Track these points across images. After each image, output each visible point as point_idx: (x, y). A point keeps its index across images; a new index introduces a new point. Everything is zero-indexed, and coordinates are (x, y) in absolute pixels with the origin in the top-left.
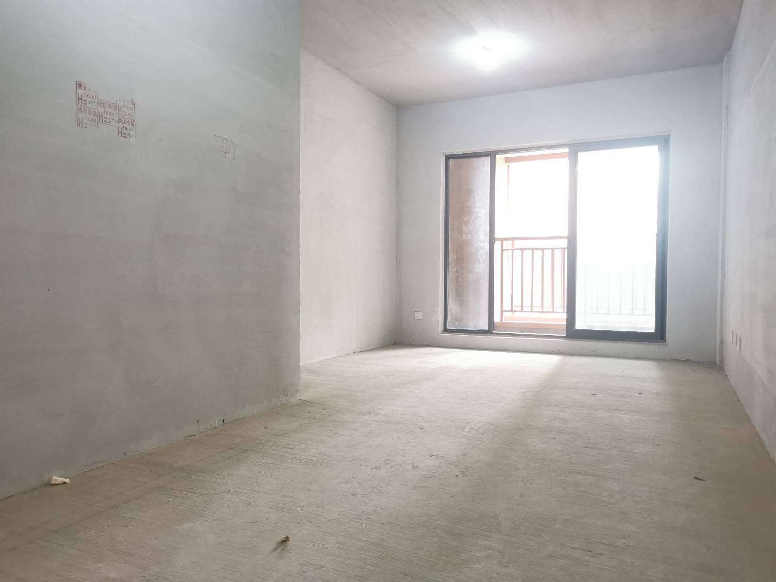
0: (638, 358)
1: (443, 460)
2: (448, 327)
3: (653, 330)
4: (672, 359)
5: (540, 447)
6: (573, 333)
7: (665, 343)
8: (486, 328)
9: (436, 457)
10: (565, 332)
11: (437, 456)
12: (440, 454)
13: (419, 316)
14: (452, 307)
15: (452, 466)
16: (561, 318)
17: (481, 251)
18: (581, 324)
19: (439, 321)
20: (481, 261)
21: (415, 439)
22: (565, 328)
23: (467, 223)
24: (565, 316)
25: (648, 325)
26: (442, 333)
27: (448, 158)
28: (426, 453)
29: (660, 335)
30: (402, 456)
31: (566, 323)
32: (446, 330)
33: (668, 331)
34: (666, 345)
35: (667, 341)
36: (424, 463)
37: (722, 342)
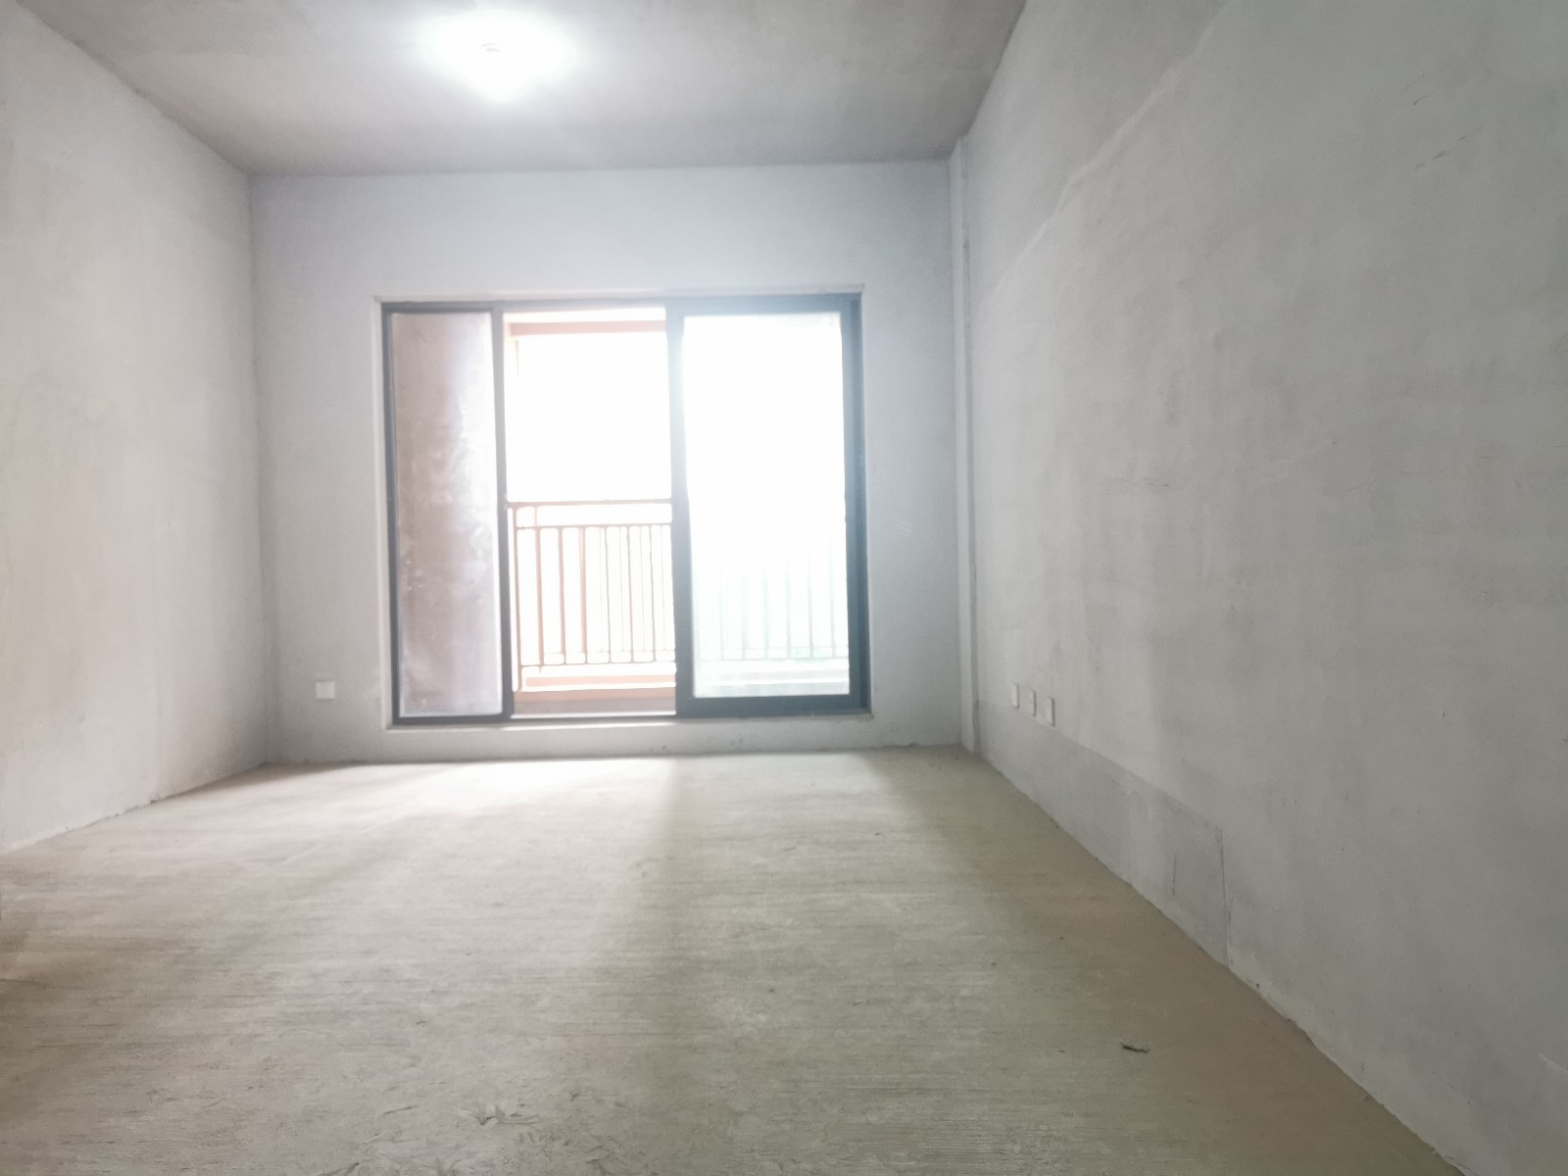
0: (824, 749)
1: (525, 1130)
2: (403, 714)
3: (845, 690)
4: (885, 747)
5: (753, 1025)
6: (690, 707)
7: (868, 716)
8: (496, 708)
9: (500, 1123)
10: (673, 703)
11: (499, 1115)
12: (508, 1107)
13: (327, 690)
14: (414, 665)
15: (557, 1146)
16: (663, 673)
17: (478, 532)
18: (706, 686)
19: (378, 699)
20: (480, 553)
21: (413, 1065)
22: (673, 694)
23: (440, 465)
24: (673, 669)
25: (835, 678)
26: (389, 728)
27: (388, 309)
28: (463, 1114)
29: (858, 699)
30: (392, 1140)
31: (673, 685)
32: (397, 721)
33: (876, 689)
34: (873, 717)
35: (873, 711)
36: (470, 1155)
37: (976, 705)
